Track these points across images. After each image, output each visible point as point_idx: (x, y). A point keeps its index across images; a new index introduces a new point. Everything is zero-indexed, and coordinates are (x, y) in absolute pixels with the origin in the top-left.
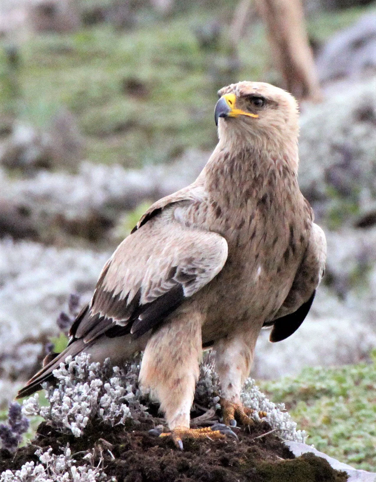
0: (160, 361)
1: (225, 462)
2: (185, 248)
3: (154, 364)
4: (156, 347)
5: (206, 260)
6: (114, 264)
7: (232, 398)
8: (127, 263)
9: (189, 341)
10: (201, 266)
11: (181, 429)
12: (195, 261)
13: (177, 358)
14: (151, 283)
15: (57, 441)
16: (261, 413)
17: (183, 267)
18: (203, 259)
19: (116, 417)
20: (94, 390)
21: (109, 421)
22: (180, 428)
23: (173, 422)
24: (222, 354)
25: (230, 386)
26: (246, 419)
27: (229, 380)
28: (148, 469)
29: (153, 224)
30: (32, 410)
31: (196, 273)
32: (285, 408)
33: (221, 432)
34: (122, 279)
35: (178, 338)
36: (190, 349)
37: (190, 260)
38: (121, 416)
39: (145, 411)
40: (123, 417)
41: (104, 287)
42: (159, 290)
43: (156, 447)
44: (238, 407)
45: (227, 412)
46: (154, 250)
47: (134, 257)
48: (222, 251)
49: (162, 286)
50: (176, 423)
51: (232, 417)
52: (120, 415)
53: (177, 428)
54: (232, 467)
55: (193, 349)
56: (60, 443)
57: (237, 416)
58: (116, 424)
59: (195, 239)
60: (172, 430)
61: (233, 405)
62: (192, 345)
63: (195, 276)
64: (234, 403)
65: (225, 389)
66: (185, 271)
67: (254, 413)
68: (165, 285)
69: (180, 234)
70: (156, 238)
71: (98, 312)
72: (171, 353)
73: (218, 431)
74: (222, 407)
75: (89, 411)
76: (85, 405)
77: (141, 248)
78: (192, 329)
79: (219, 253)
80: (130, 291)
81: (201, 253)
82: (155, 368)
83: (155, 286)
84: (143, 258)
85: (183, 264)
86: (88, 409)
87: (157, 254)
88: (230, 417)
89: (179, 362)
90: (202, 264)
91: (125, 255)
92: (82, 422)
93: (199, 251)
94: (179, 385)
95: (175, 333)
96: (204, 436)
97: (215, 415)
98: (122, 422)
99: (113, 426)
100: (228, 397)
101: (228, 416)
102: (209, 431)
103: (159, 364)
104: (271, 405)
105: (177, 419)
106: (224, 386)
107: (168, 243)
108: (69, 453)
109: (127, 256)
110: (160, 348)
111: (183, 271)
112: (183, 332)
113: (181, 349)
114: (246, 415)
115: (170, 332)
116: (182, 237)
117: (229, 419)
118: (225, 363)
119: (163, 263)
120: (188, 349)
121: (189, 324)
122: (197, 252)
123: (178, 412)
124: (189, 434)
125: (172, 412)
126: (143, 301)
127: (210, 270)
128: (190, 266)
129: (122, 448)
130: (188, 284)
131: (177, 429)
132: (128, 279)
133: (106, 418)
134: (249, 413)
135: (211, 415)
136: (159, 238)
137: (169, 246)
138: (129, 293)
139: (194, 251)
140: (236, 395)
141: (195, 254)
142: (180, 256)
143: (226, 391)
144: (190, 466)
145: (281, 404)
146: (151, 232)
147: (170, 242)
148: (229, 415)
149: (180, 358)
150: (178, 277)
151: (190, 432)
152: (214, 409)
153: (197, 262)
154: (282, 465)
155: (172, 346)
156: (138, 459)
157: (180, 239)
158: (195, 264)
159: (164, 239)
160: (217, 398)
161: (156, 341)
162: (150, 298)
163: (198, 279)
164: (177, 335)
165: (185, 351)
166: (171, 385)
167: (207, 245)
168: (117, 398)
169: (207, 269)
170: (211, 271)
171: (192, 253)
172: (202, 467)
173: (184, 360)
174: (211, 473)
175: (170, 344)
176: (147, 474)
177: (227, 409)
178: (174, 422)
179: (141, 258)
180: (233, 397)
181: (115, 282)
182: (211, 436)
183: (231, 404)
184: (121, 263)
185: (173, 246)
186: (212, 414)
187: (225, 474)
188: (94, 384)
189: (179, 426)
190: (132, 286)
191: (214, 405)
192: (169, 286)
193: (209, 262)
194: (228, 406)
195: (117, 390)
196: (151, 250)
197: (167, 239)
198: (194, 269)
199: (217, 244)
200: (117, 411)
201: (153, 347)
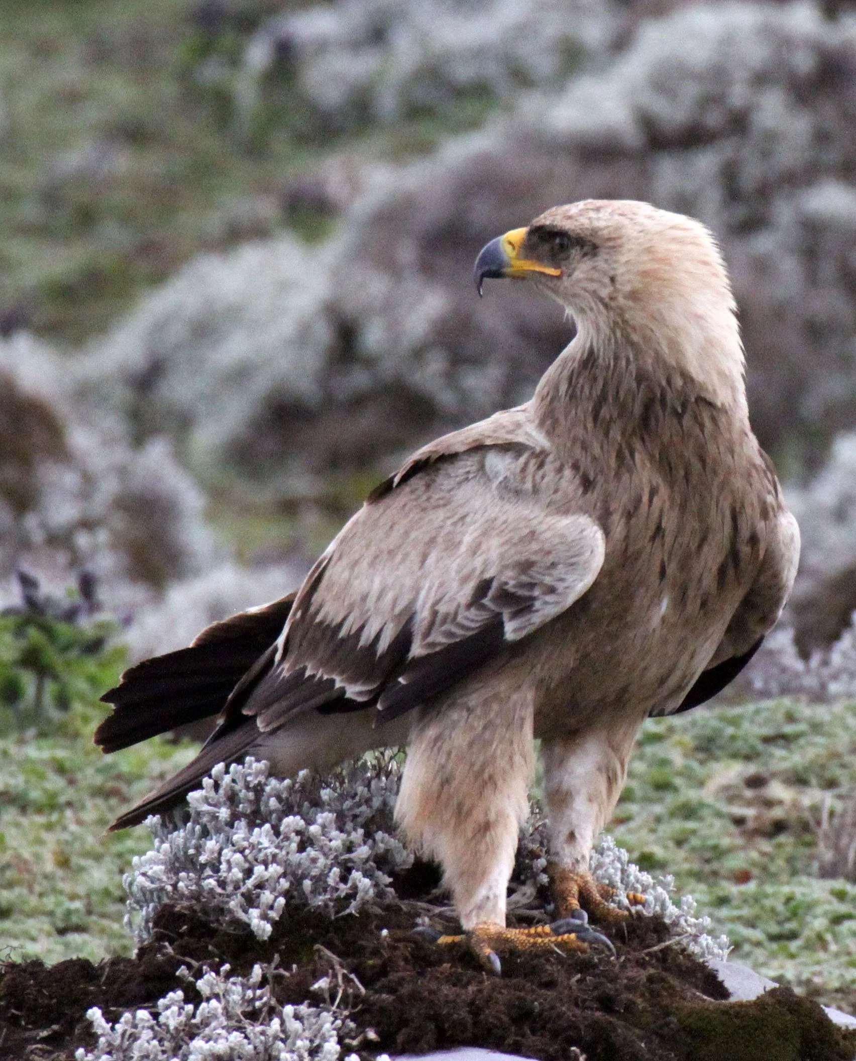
0: (446, 781)
1: (607, 1003)
2: (514, 541)
3: (436, 786)
4: (439, 750)
5: (560, 566)
6: (339, 563)
7: (573, 863)
8: (372, 564)
9: (512, 743)
10: (548, 580)
11: (488, 929)
12: (535, 569)
13: (486, 776)
14: (435, 613)
15: (210, 947)
16: (631, 896)
17: (510, 579)
18: (553, 565)
19: (338, 900)
20: (287, 838)
21: (326, 906)
22: (486, 927)
23: (471, 911)
24: (559, 767)
25: (572, 836)
26: (603, 908)
27: (571, 824)
28: (449, 1014)
29: (434, 481)
30: (159, 880)
31: (536, 593)
32: (674, 887)
33: (578, 937)
34: (364, 598)
35: (487, 735)
36: (511, 758)
37: (526, 566)
38: (351, 896)
39: (387, 886)
40: (355, 900)
41: (317, 612)
42: (454, 629)
43: (447, 966)
44: (586, 882)
45: (563, 892)
46: (440, 540)
47: (391, 553)
48: (595, 549)
49: (460, 619)
50: (478, 916)
51: (575, 903)
52: (347, 894)
53: (481, 926)
54: (623, 1013)
55: (517, 758)
56: (216, 951)
57: (585, 900)
58: (340, 915)
59: (535, 522)
60: (471, 929)
61: (575, 878)
62: (516, 749)
63: (533, 599)
64: (577, 874)
65: (559, 843)
66: (510, 587)
67: (617, 896)
68: (467, 618)
69: (497, 510)
70: (441, 514)
71: (302, 666)
72: (472, 765)
73: (573, 936)
74: (552, 880)
75: (284, 884)
76: (276, 871)
77: (406, 533)
78: (516, 717)
79: (588, 553)
80: (383, 626)
81: (549, 553)
82: (436, 795)
83: (444, 622)
84: (414, 556)
85: (510, 573)
86: (282, 880)
87: (446, 549)
88: (571, 904)
89: (489, 785)
90: (550, 575)
91: (368, 546)
92: (271, 907)
93: (547, 546)
94: (488, 834)
95: (482, 723)
96: (542, 944)
97: (536, 898)
98: (353, 908)
99: (333, 918)
100: (567, 861)
101: (567, 900)
102: (547, 935)
103: (446, 787)
104: (644, 878)
105: (480, 907)
106: (558, 837)
107: (472, 528)
108: (257, 975)
109: (373, 548)
110: (449, 754)
111: (506, 587)
112: (498, 721)
113: (494, 757)
114: (603, 901)
115: (470, 720)
116: (504, 518)
117: (569, 907)
118: (565, 787)
119: (465, 571)
120: (507, 758)
121: (511, 704)
122: (541, 550)
123: (482, 892)
124: (507, 940)
125: (470, 892)
126: (417, 650)
127: (567, 588)
128: (524, 579)
129: (373, 967)
130: (514, 616)
131: (481, 929)
132: (379, 598)
133: (319, 900)
134: (608, 894)
135: (528, 898)
136: (449, 514)
137: (476, 534)
138: (381, 631)
139: (535, 546)
140: (583, 857)
141: (536, 553)
142: (502, 556)
143: (563, 849)
144: (536, 1011)
145: (665, 877)
146: (429, 499)
147: (477, 525)
148: (569, 898)
149: (491, 777)
150: (495, 599)
151: (509, 936)
152: (535, 883)
153: (540, 570)
154: (732, 1012)
155: (475, 750)
156: (426, 994)
157: (499, 522)
158: (536, 574)
159: (463, 518)
160: (542, 862)
161: (438, 738)
162: (432, 645)
163: (537, 604)
164: (485, 728)
165: (502, 763)
166: (470, 834)
167: (563, 536)
168: (336, 857)
169: (560, 586)
170: (568, 591)
171: (530, 551)
172: (565, 1013)
173: (500, 783)
174: (585, 1026)
175: (471, 745)
176: (446, 1026)
177: (563, 886)
178: (474, 913)
179: (406, 555)
180: (577, 861)
181: (346, 603)
182: (558, 945)
183: (571, 875)
184: (356, 563)
185: (485, 534)
186: (531, 895)
187: (615, 1029)
188: (288, 826)
189: (485, 923)
190: (387, 616)
191: (534, 876)
192: (473, 619)
193: (566, 573)
194: (564, 878)
195: (334, 839)
196: (432, 541)
197: (468, 519)
198: (532, 586)
199: (585, 533)
200: (342, 886)
201: (432, 749)
